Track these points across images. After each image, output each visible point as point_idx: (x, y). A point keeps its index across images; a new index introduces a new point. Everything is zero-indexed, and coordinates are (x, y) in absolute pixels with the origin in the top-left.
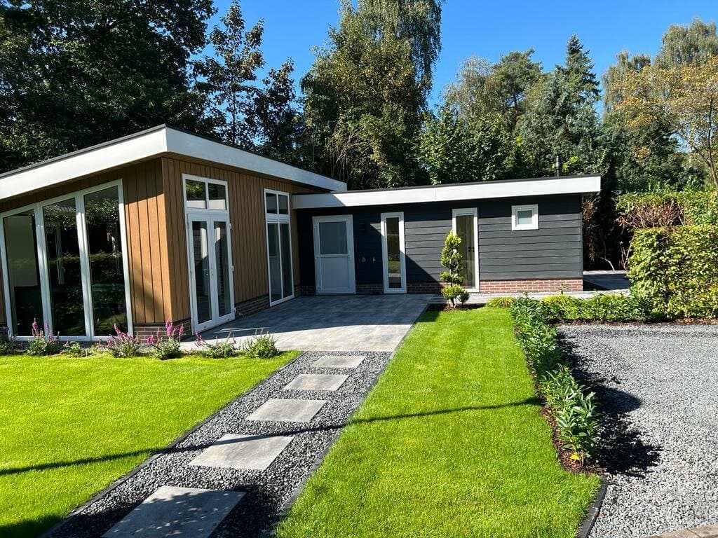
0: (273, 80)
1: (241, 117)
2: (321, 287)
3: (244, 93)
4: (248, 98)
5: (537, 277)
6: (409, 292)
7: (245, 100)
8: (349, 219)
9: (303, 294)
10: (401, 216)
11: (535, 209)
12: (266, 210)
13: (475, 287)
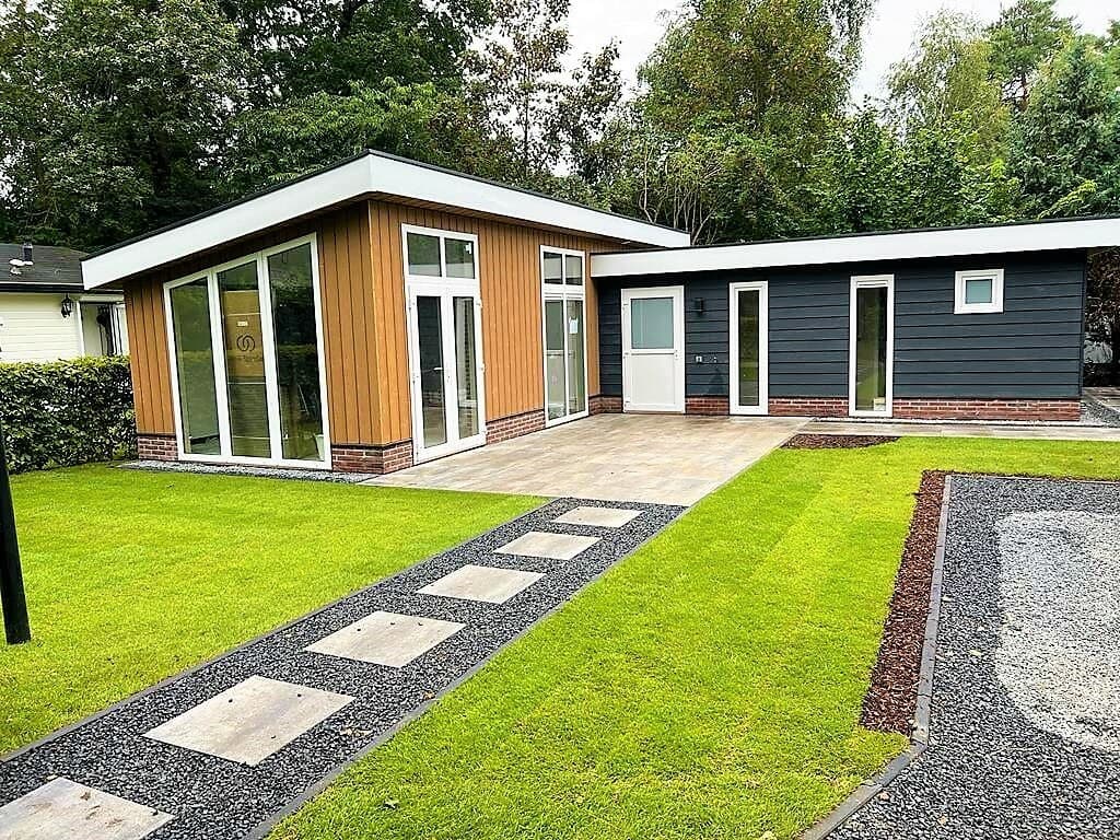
0: (587, 73)
1: (536, 132)
2: (631, 400)
3: (543, 95)
4: (549, 101)
5: (994, 396)
6: (772, 412)
7: (544, 106)
8: (677, 293)
9: (604, 410)
10: (762, 287)
11: (997, 276)
12: (543, 281)
13: (884, 408)
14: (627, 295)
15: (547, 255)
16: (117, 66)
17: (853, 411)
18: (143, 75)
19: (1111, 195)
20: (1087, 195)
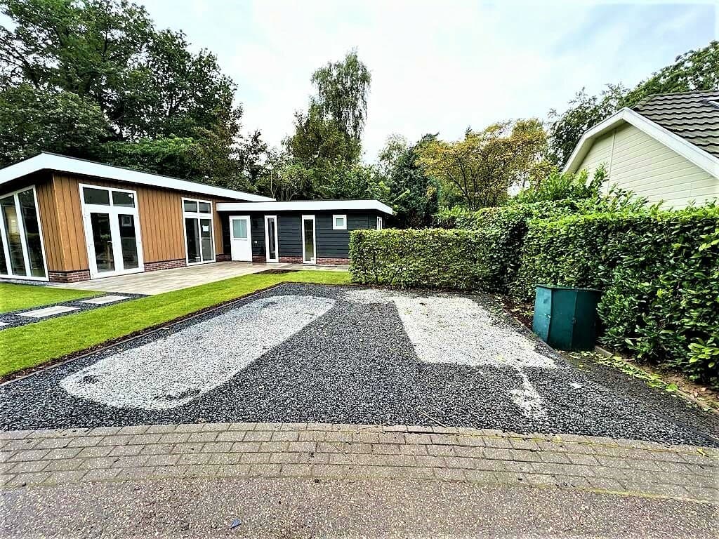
2: (234, 256)
6: (280, 261)
8: (248, 218)
9: (225, 260)
10: (275, 217)
11: (344, 217)
12: (184, 210)
13: (314, 260)
14: (231, 218)
15: (186, 202)
16: (39, 117)
17: (304, 262)
18: (52, 122)
19: (414, 195)
20: (408, 195)
